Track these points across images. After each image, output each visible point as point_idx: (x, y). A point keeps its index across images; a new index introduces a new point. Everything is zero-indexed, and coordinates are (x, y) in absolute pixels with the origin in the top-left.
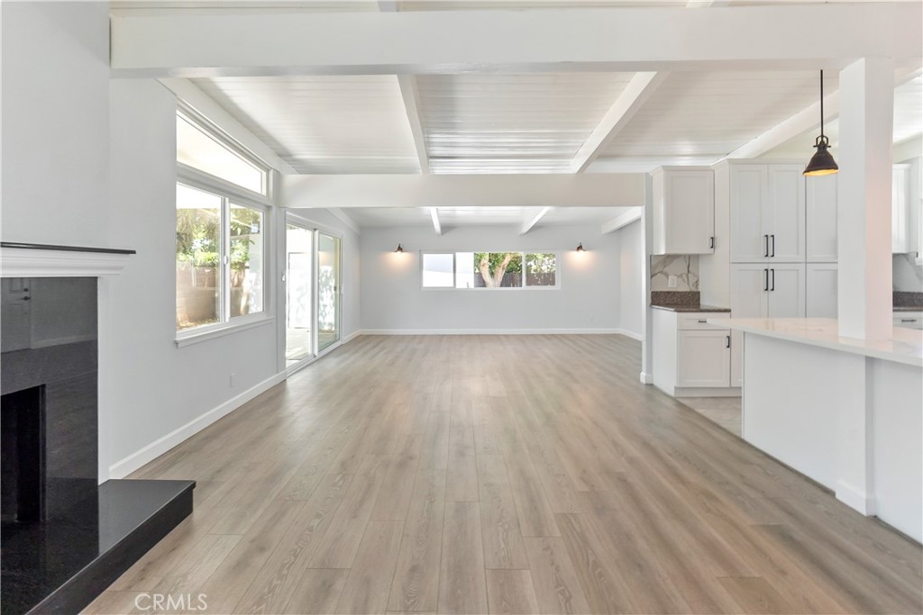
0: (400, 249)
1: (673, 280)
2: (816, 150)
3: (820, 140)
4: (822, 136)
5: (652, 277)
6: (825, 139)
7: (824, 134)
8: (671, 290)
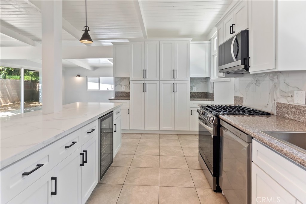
0: (79, 76)
1: (124, 87)
2: (84, 32)
3: (85, 28)
4: (86, 26)
5: (116, 86)
6: (87, 28)
7: (87, 26)
8: (122, 91)
